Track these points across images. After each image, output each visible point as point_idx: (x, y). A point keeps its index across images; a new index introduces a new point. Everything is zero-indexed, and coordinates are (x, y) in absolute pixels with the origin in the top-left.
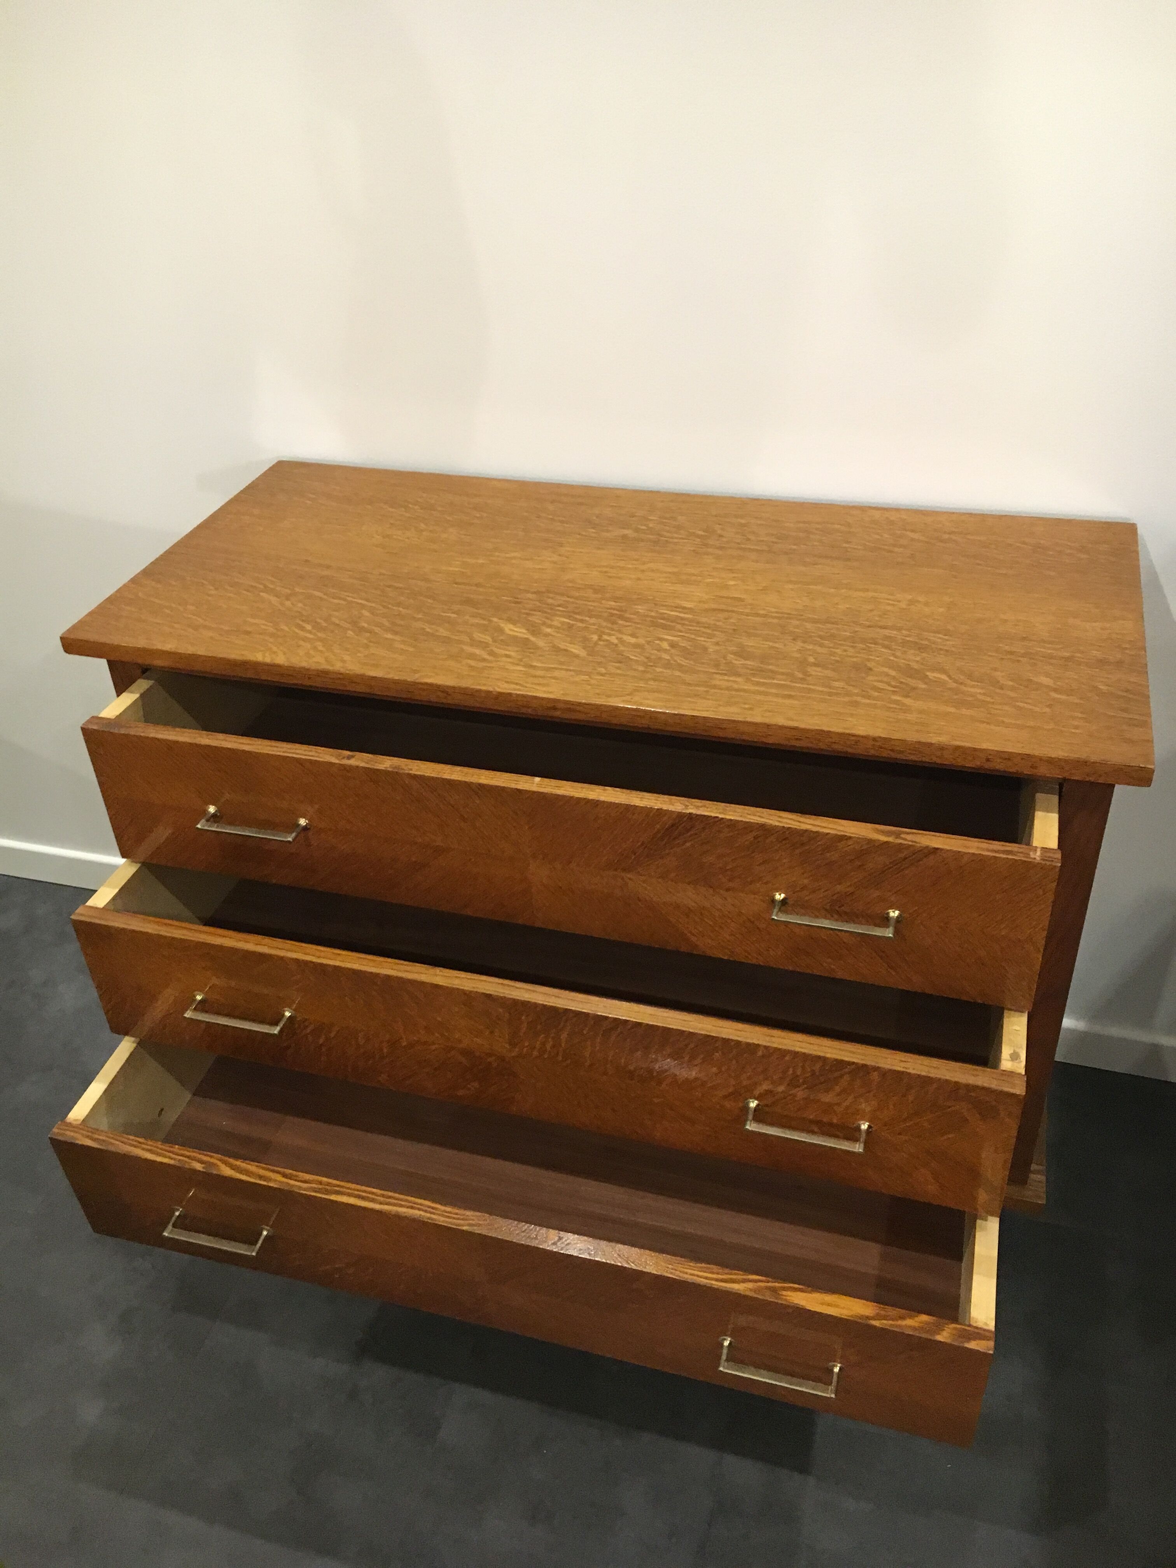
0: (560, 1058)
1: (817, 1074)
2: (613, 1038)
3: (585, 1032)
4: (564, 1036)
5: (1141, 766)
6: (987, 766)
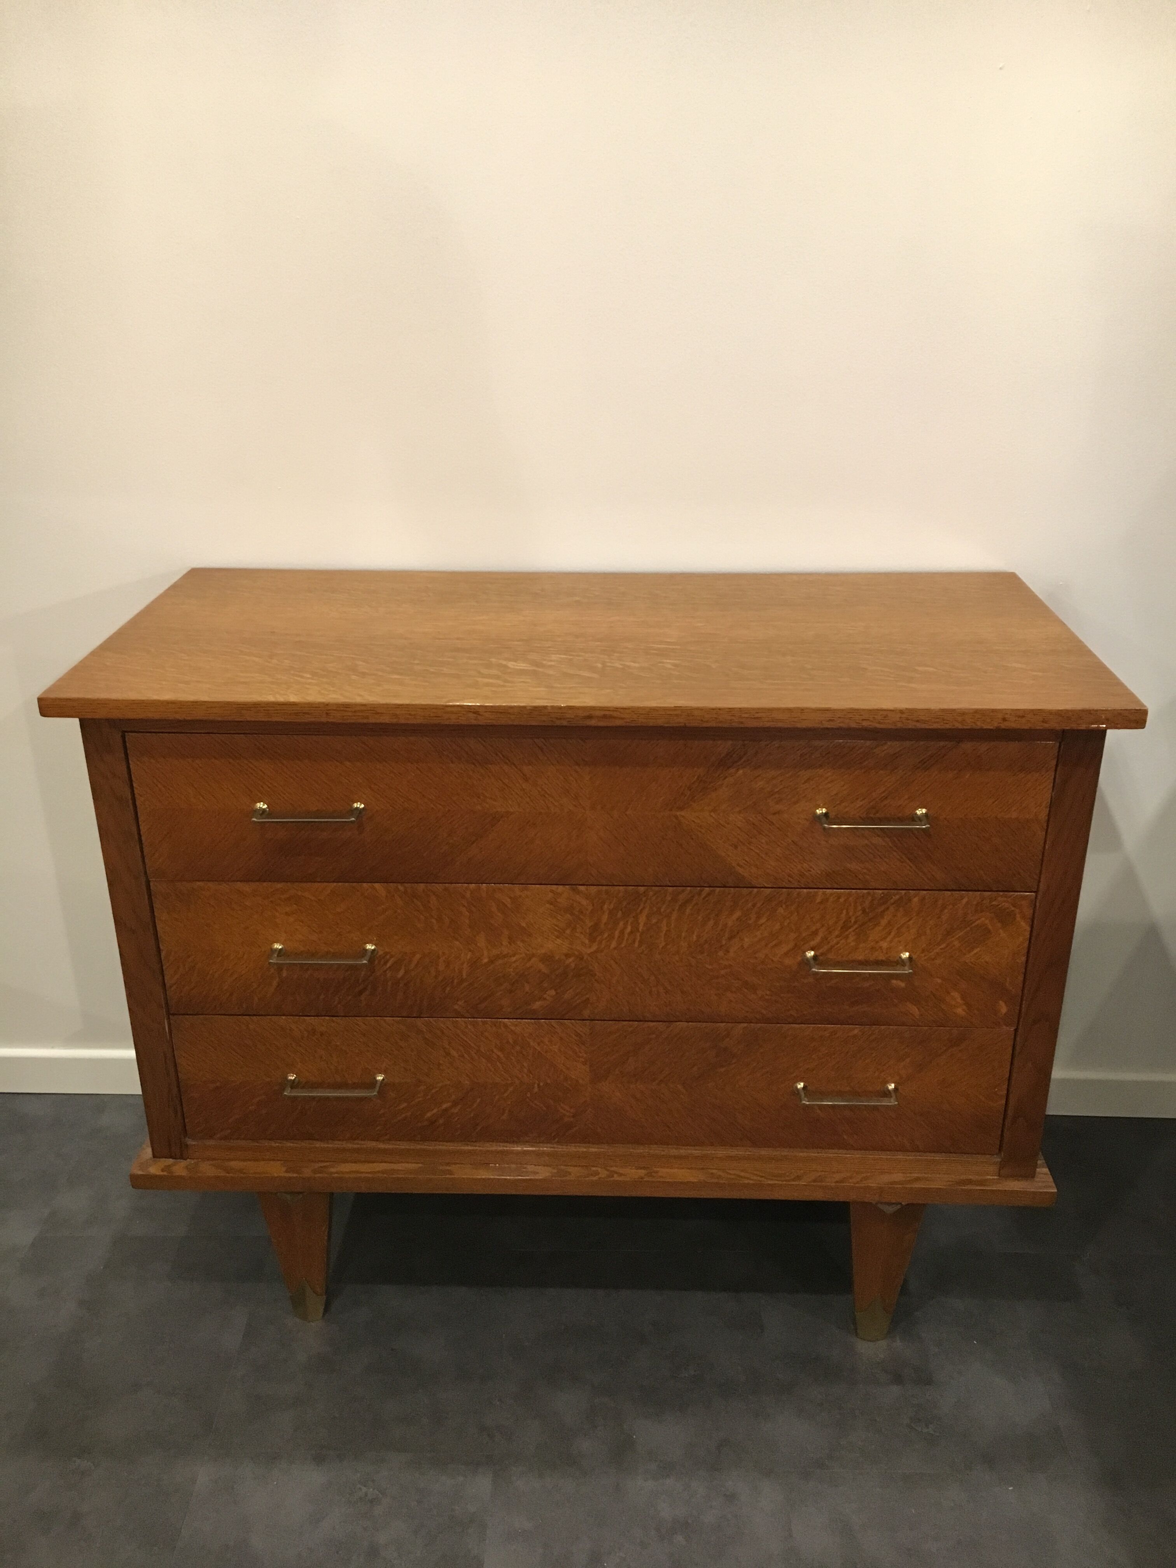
0: (636, 945)
1: (867, 910)
2: (688, 911)
3: (662, 910)
4: (642, 919)
5: (1137, 708)
6: (1003, 726)
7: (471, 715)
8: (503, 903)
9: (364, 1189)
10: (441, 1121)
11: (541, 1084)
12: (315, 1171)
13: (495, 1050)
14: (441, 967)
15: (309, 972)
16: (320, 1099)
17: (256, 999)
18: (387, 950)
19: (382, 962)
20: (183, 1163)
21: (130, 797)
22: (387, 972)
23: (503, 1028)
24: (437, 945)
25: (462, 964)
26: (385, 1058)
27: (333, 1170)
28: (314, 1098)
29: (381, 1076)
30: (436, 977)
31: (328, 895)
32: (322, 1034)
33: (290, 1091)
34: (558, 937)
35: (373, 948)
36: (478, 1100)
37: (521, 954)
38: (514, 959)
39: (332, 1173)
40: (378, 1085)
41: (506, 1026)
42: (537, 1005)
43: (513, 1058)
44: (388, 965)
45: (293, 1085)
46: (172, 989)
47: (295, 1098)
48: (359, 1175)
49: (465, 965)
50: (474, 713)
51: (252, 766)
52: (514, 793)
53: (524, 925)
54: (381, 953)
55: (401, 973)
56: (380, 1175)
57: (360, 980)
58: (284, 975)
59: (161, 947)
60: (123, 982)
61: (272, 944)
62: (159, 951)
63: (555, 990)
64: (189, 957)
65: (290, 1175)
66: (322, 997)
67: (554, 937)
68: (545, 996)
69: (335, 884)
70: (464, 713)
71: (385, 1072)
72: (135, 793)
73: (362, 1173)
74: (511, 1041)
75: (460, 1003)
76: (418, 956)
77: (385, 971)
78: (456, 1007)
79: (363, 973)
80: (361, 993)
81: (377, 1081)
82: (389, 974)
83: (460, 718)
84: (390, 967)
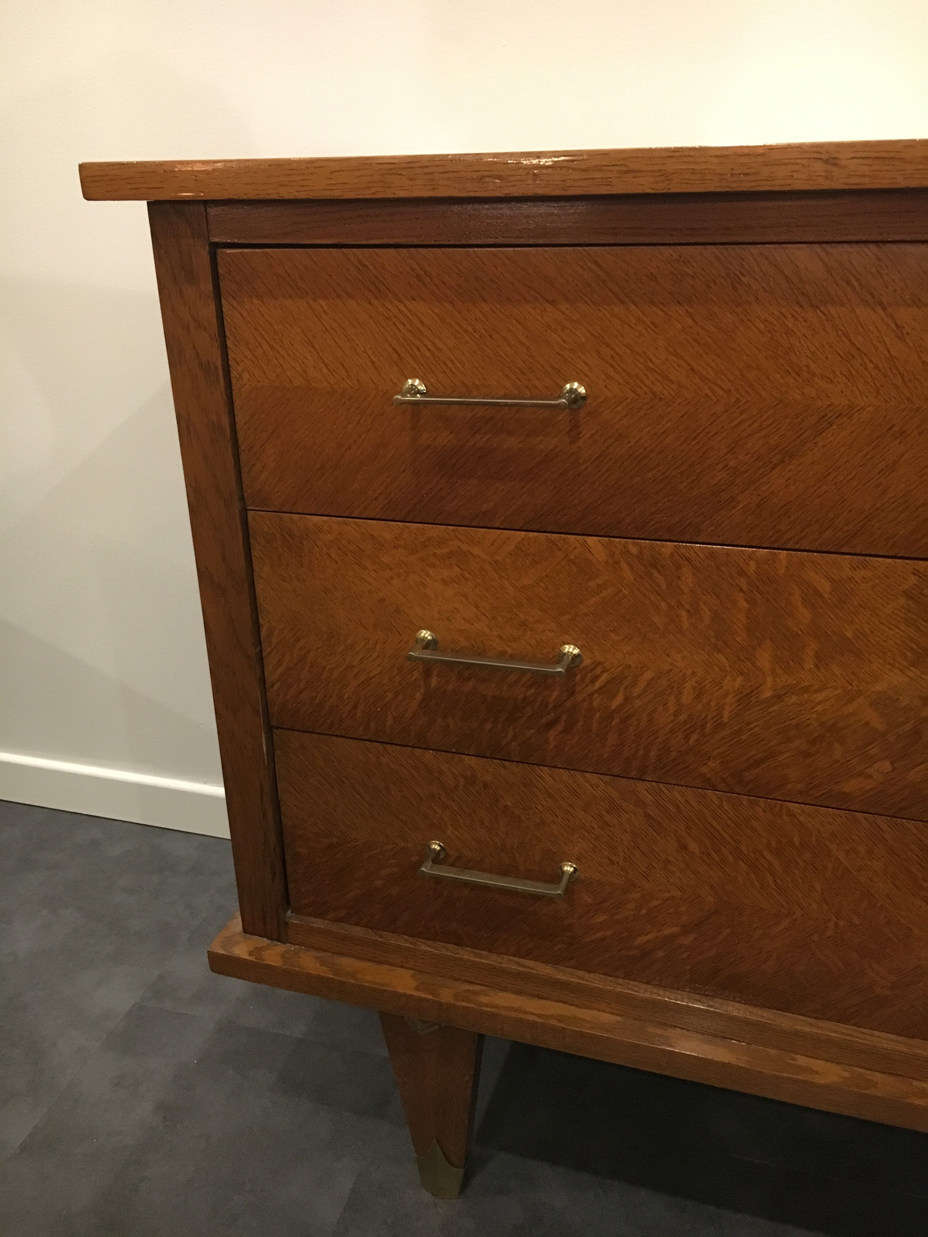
7: (818, 166)
8: (816, 591)
9: (528, 1039)
10: (660, 954)
11: (842, 923)
12: (456, 996)
13: (766, 853)
14: (687, 697)
15: (471, 684)
16: (475, 886)
17: (390, 717)
18: (600, 659)
19: (587, 680)
20: (281, 948)
21: (219, 363)
22: (595, 696)
23: (785, 817)
24: (684, 658)
25: (726, 695)
26: (580, 838)
27: (483, 999)
28: (466, 884)
29: (571, 866)
30: (676, 714)
31: (510, 554)
32: (486, 785)
33: (431, 866)
34: (913, 664)
35: (576, 651)
36: (726, 932)
37: (836, 688)
38: (819, 697)
39: (481, 1004)
40: (565, 881)
41: (791, 814)
42: (851, 786)
43: (797, 872)
44: (598, 684)
45: (437, 859)
46: (275, 688)
47: (438, 880)
48: (521, 1016)
49: (729, 700)
50: (827, 161)
51: (404, 309)
52: (870, 365)
53: (849, 634)
54: (587, 662)
55: (619, 700)
56: (554, 1022)
57: (550, 706)
58: (433, 686)
59: (261, 621)
60: (209, 671)
61: (418, 631)
62: (257, 627)
63: (891, 763)
64: (298, 640)
65: (423, 995)
66: (488, 726)
67: (905, 663)
68: (869, 771)
69: (523, 534)
70: (804, 162)
71: (578, 859)
72: (229, 357)
73: (526, 1012)
74: (797, 841)
75: (712, 764)
76: (648, 675)
77: (591, 695)
78: (704, 770)
79: (556, 693)
80: (550, 725)
81: (563, 872)
82: (597, 701)
83: (796, 175)
84: (600, 688)
